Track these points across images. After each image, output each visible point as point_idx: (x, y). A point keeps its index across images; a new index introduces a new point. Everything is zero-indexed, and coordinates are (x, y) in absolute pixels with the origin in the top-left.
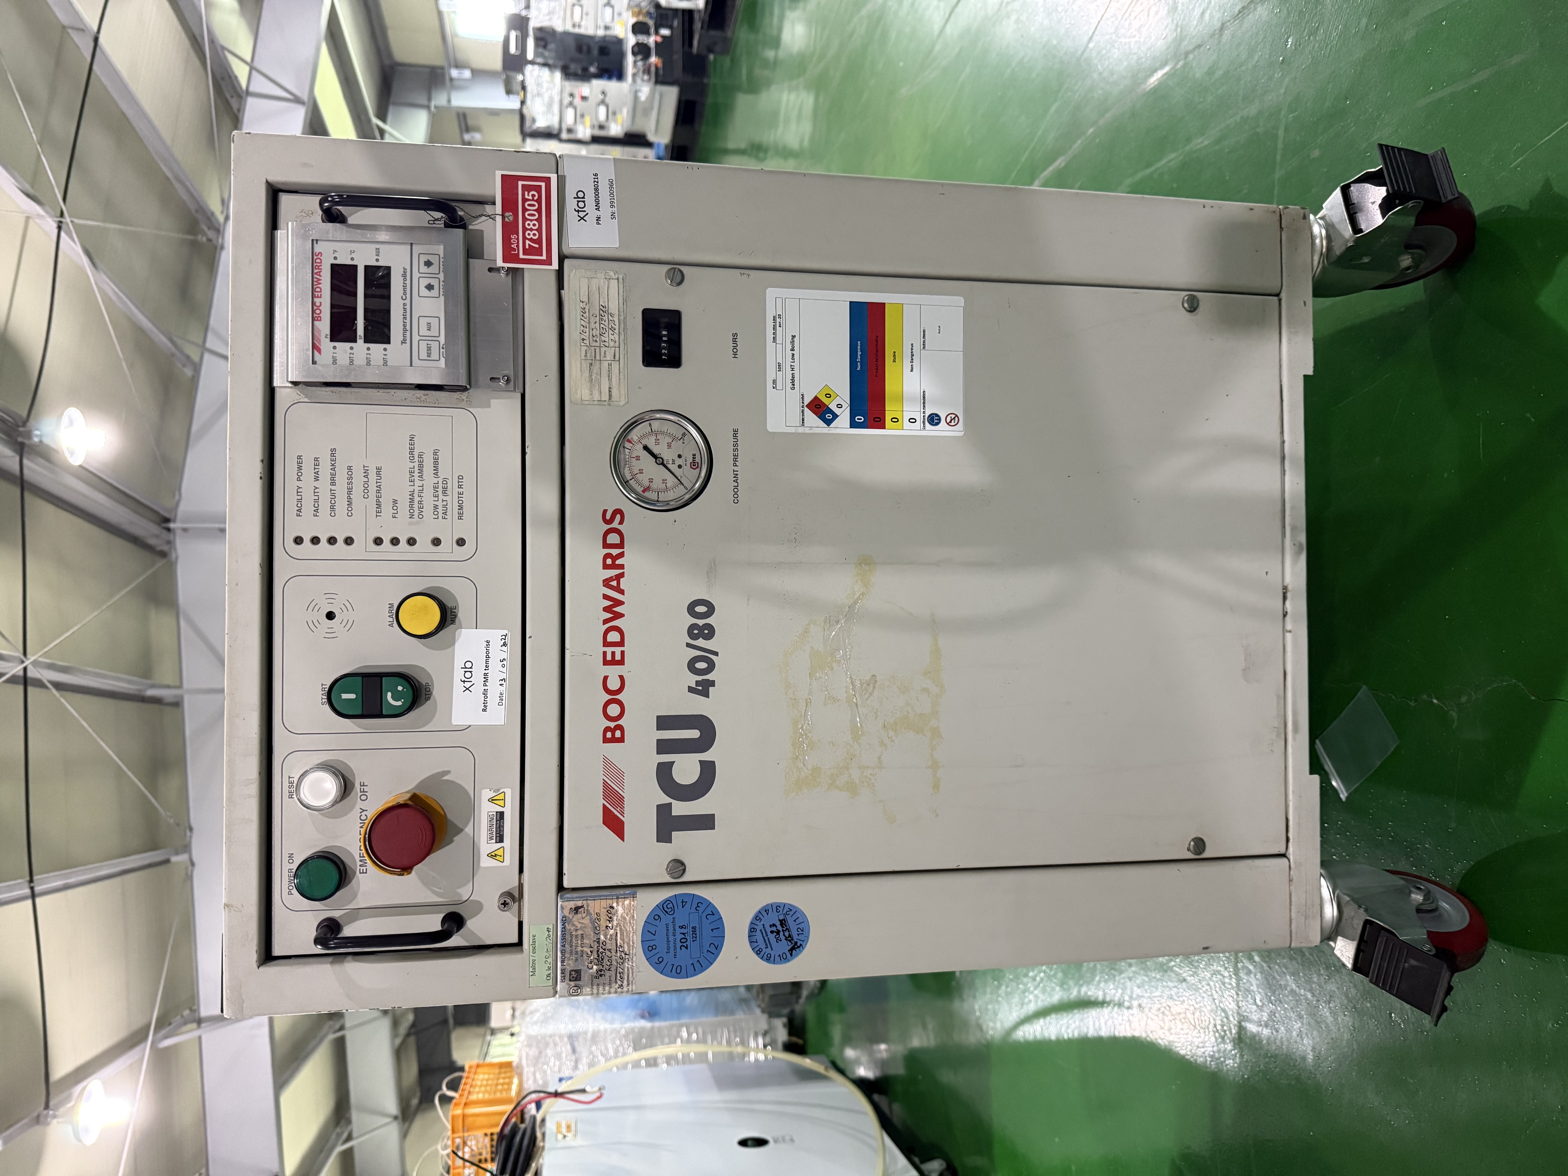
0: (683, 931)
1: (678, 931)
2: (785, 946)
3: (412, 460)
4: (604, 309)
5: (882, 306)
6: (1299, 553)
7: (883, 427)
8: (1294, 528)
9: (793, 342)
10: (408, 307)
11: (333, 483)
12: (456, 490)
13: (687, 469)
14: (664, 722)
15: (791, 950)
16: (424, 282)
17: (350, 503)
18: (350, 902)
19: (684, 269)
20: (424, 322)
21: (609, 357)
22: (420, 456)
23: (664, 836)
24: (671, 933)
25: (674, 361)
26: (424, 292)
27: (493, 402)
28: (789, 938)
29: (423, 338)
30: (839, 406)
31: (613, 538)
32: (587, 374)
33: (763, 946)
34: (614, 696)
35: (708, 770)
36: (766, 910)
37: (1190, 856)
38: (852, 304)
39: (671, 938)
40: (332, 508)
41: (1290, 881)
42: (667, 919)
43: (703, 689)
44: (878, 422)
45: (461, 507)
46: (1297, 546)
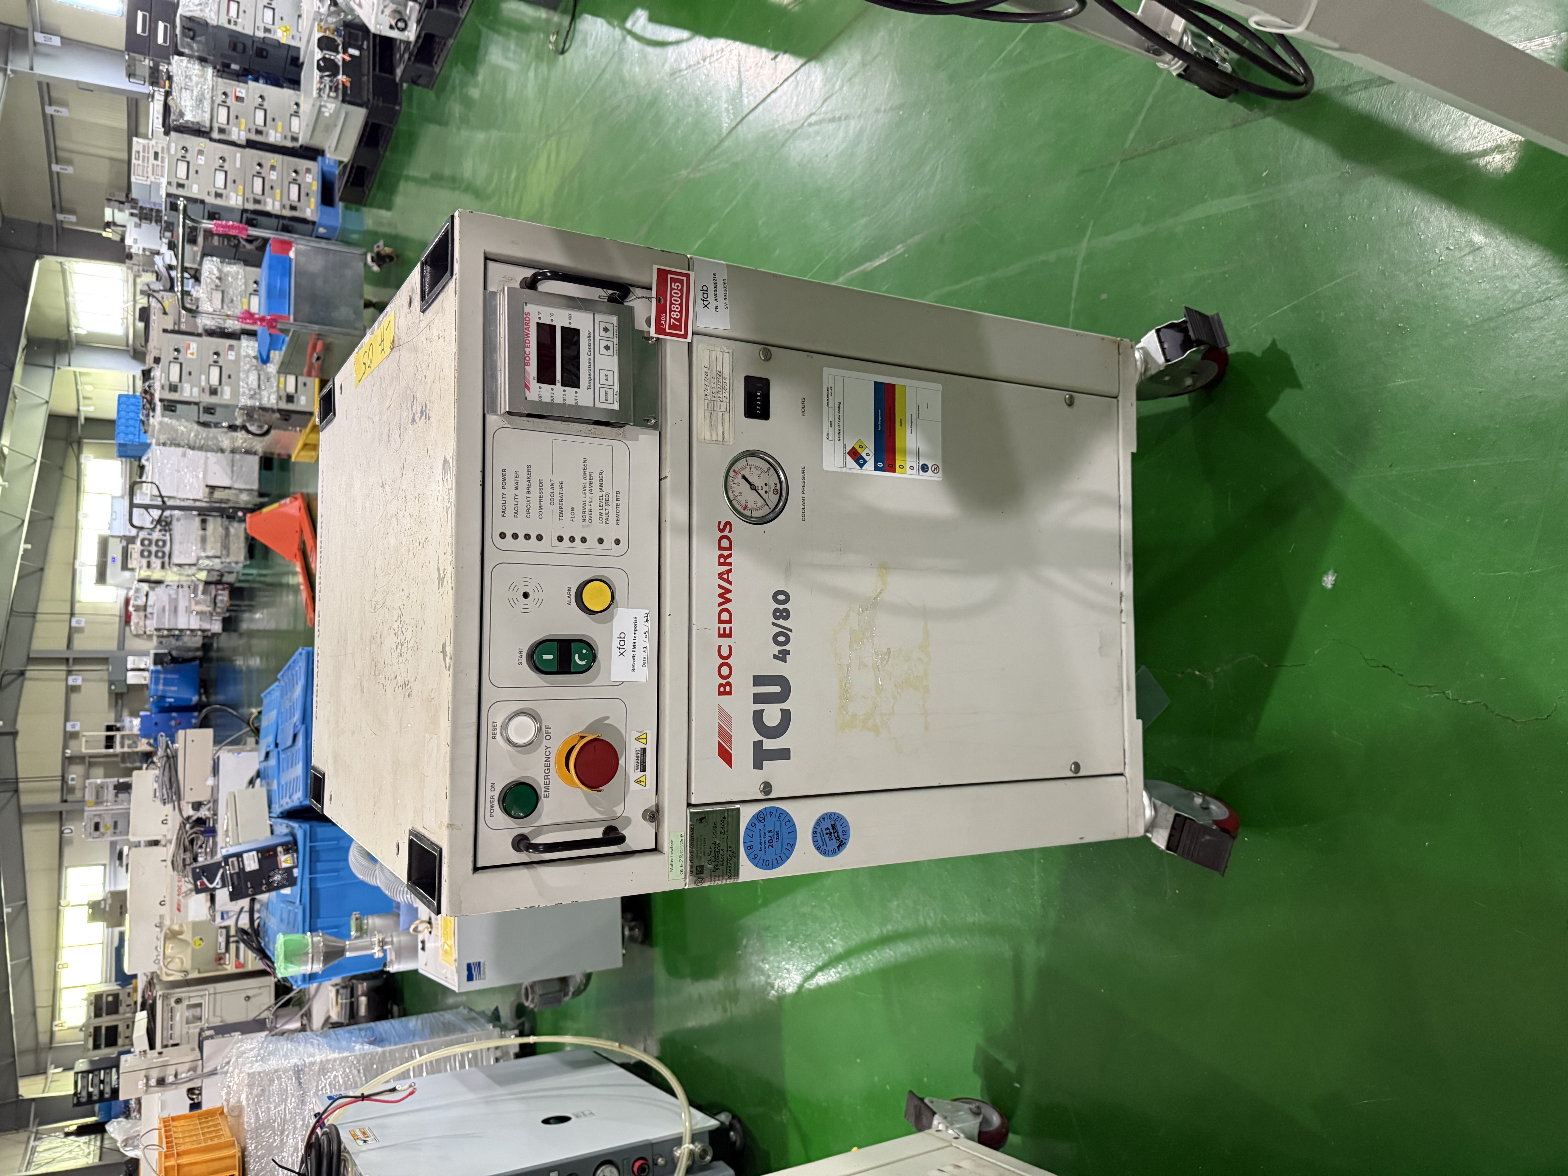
0: (771, 834)
1: (768, 834)
2: (834, 844)
3: (585, 477)
4: (719, 374)
5: (894, 386)
6: (1128, 571)
7: (894, 471)
8: (1126, 554)
9: (839, 407)
10: (592, 361)
11: (529, 493)
12: (615, 502)
13: (771, 493)
14: (758, 680)
15: (838, 847)
16: (603, 344)
17: (541, 509)
18: (536, 821)
19: (772, 349)
20: (603, 373)
21: (723, 409)
22: (590, 475)
23: (758, 765)
24: (762, 835)
25: (765, 415)
26: (603, 351)
27: (641, 437)
28: (838, 838)
29: (603, 386)
30: (868, 455)
31: (725, 543)
32: (708, 421)
33: (821, 844)
34: (725, 660)
35: (786, 715)
36: (823, 818)
37: (1072, 774)
38: (877, 384)
39: (763, 841)
40: (528, 511)
41: (1128, 791)
42: (760, 826)
43: (782, 656)
44: (891, 468)
45: (618, 516)
46: (1127, 565)
